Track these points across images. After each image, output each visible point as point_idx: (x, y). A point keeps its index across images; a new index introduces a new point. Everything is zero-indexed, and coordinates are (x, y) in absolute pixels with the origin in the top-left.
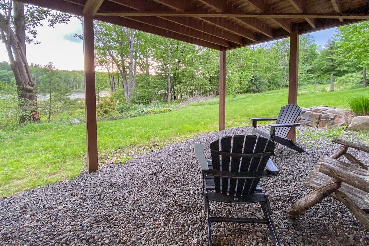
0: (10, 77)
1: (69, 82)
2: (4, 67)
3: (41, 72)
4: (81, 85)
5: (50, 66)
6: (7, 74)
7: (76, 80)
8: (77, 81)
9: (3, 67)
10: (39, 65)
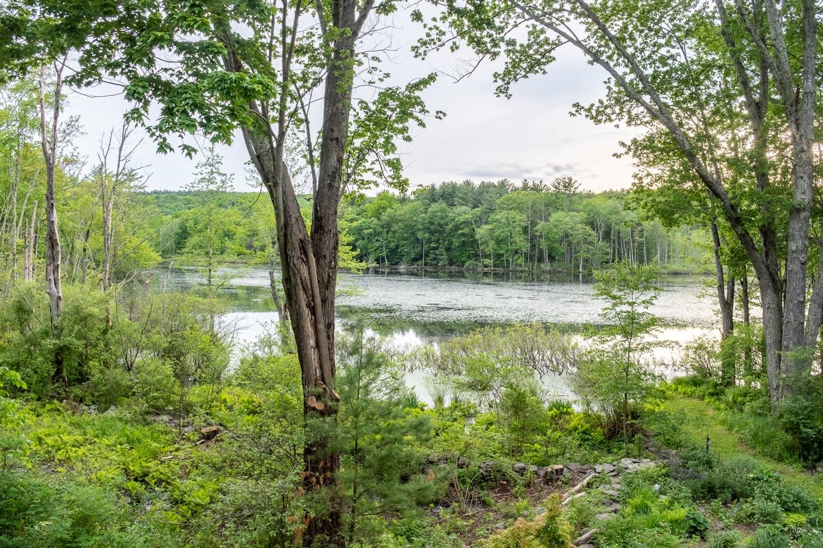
0: (474, 226)
1: (619, 237)
2: (465, 197)
3: (543, 208)
4: (657, 250)
5: (568, 184)
6: (469, 216)
7: (642, 231)
8: (645, 233)
9: (464, 200)
10: (541, 182)
